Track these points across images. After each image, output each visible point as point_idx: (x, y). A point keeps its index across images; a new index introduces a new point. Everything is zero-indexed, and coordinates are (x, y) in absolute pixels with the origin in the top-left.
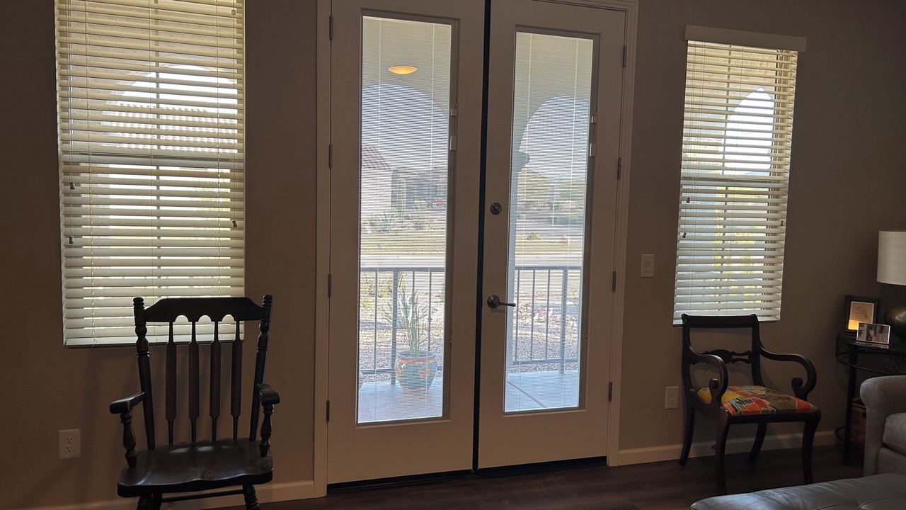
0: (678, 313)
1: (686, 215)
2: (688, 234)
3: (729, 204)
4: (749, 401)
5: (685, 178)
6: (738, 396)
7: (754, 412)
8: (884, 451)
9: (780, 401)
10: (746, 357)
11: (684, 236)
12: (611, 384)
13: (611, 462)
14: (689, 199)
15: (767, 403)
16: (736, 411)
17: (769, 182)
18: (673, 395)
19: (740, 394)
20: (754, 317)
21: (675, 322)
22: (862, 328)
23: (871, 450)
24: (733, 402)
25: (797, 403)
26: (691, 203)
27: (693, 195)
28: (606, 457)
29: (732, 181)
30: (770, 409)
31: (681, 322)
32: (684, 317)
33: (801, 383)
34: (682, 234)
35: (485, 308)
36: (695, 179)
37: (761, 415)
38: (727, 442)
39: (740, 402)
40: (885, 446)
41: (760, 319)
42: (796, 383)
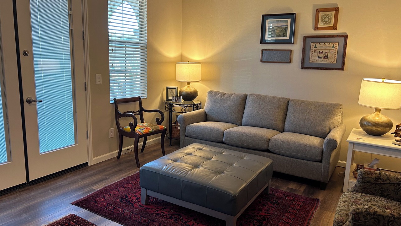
0: (112, 98)
1: (112, 57)
2: (113, 65)
3: (127, 52)
4: (144, 129)
5: (111, 41)
6: (140, 128)
7: (147, 132)
8: (186, 138)
9: (154, 127)
10: (138, 113)
11: (112, 66)
12: (87, 132)
13: (90, 164)
14: (113, 50)
15: (150, 128)
16: (141, 133)
17: (140, 44)
18: (113, 131)
19: (139, 127)
20: (139, 97)
21: (111, 102)
22: (173, 98)
23: (182, 138)
24: (139, 130)
25: (160, 127)
26: (114, 51)
27: (115, 48)
28: (87, 163)
29: (127, 42)
30: (152, 130)
31: (114, 102)
32: (115, 100)
33: (159, 119)
34: (111, 65)
35: (25, 104)
36: (114, 41)
37: (149, 133)
38: (139, 144)
39: (142, 130)
40: (186, 136)
41: (141, 98)
42: (157, 120)
